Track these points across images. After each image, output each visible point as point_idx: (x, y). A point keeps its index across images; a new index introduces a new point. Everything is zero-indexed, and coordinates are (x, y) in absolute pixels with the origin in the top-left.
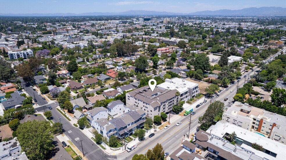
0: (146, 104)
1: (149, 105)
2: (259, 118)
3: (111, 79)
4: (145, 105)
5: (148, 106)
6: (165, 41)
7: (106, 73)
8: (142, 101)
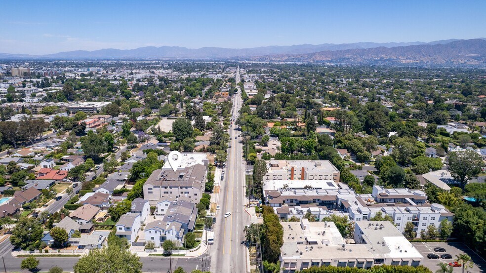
0: (186, 188)
1: (191, 187)
2: (289, 167)
3: (57, 184)
4: (184, 190)
5: (189, 190)
6: (72, 108)
7: (36, 177)
8: (177, 187)
